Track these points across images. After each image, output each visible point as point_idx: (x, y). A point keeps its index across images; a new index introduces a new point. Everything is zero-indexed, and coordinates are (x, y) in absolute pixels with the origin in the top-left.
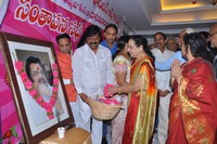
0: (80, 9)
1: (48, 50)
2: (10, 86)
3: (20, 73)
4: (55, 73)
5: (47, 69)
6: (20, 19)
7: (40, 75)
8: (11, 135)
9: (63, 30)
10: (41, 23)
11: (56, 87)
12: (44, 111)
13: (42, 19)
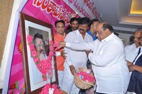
0: (75, 5)
1: (48, 30)
5: (46, 43)
6: (36, 5)
7: (42, 48)
8: (15, 87)
10: (49, 10)
13: (50, 8)
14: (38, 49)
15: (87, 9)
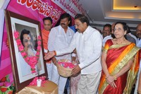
1: (36, 26)
2: (9, 48)
3: (16, 40)
4: (39, 43)
6: (20, 3)
8: (6, 80)
9: (48, 14)
10: (34, 7)
11: (38, 52)
12: (29, 67)
13: (35, 5)
14: (26, 44)
15: (73, 6)
